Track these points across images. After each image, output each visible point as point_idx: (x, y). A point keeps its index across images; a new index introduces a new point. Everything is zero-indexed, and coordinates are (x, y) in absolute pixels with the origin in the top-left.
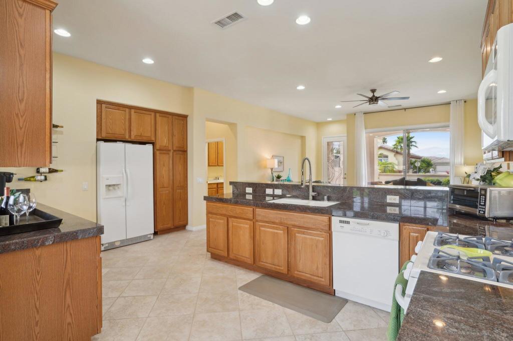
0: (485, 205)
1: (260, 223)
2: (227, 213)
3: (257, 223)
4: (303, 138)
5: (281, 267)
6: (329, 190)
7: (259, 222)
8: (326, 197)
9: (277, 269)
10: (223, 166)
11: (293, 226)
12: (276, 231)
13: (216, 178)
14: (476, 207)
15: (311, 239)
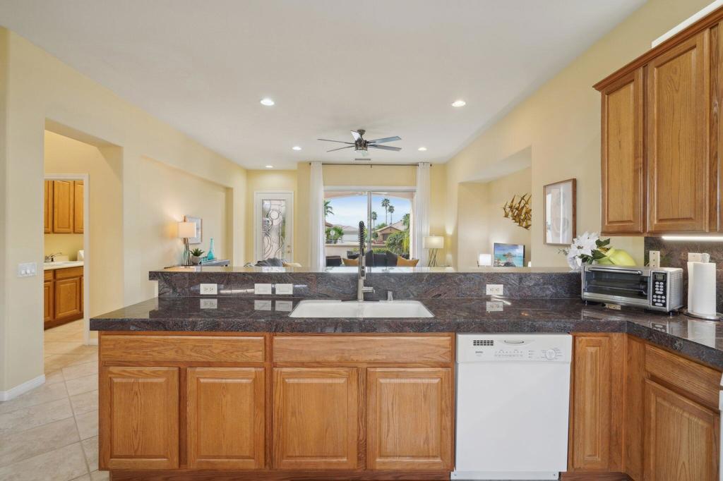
0: (665, 294)
1: (285, 370)
2: (179, 358)
3: (276, 369)
4: (228, 191)
5: (341, 457)
6: (393, 280)
7: (282, 367)
8: (390, 294)
9: (330, 463)
10: (82, 233)
11: (369, 363)
12: (329, 381)
13: (47, 258)
14: (645, 297)
15: (414, 384)
